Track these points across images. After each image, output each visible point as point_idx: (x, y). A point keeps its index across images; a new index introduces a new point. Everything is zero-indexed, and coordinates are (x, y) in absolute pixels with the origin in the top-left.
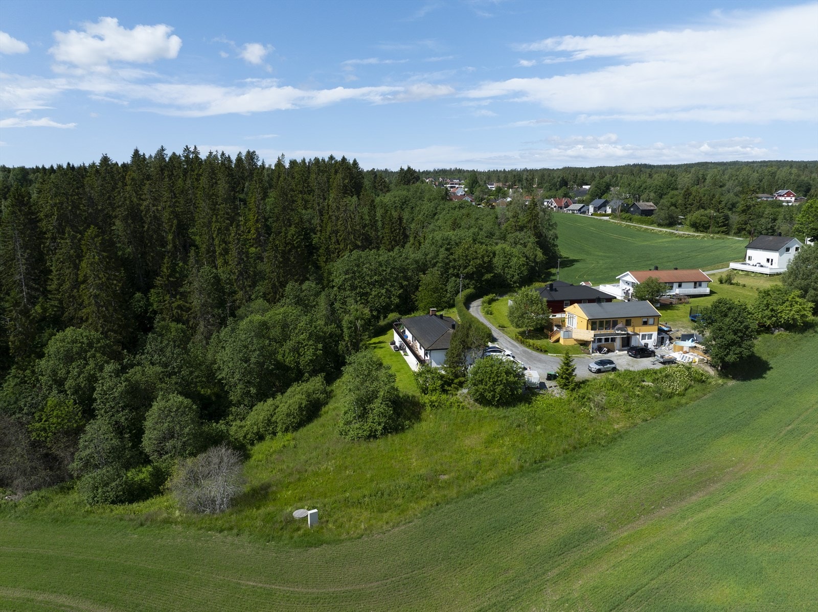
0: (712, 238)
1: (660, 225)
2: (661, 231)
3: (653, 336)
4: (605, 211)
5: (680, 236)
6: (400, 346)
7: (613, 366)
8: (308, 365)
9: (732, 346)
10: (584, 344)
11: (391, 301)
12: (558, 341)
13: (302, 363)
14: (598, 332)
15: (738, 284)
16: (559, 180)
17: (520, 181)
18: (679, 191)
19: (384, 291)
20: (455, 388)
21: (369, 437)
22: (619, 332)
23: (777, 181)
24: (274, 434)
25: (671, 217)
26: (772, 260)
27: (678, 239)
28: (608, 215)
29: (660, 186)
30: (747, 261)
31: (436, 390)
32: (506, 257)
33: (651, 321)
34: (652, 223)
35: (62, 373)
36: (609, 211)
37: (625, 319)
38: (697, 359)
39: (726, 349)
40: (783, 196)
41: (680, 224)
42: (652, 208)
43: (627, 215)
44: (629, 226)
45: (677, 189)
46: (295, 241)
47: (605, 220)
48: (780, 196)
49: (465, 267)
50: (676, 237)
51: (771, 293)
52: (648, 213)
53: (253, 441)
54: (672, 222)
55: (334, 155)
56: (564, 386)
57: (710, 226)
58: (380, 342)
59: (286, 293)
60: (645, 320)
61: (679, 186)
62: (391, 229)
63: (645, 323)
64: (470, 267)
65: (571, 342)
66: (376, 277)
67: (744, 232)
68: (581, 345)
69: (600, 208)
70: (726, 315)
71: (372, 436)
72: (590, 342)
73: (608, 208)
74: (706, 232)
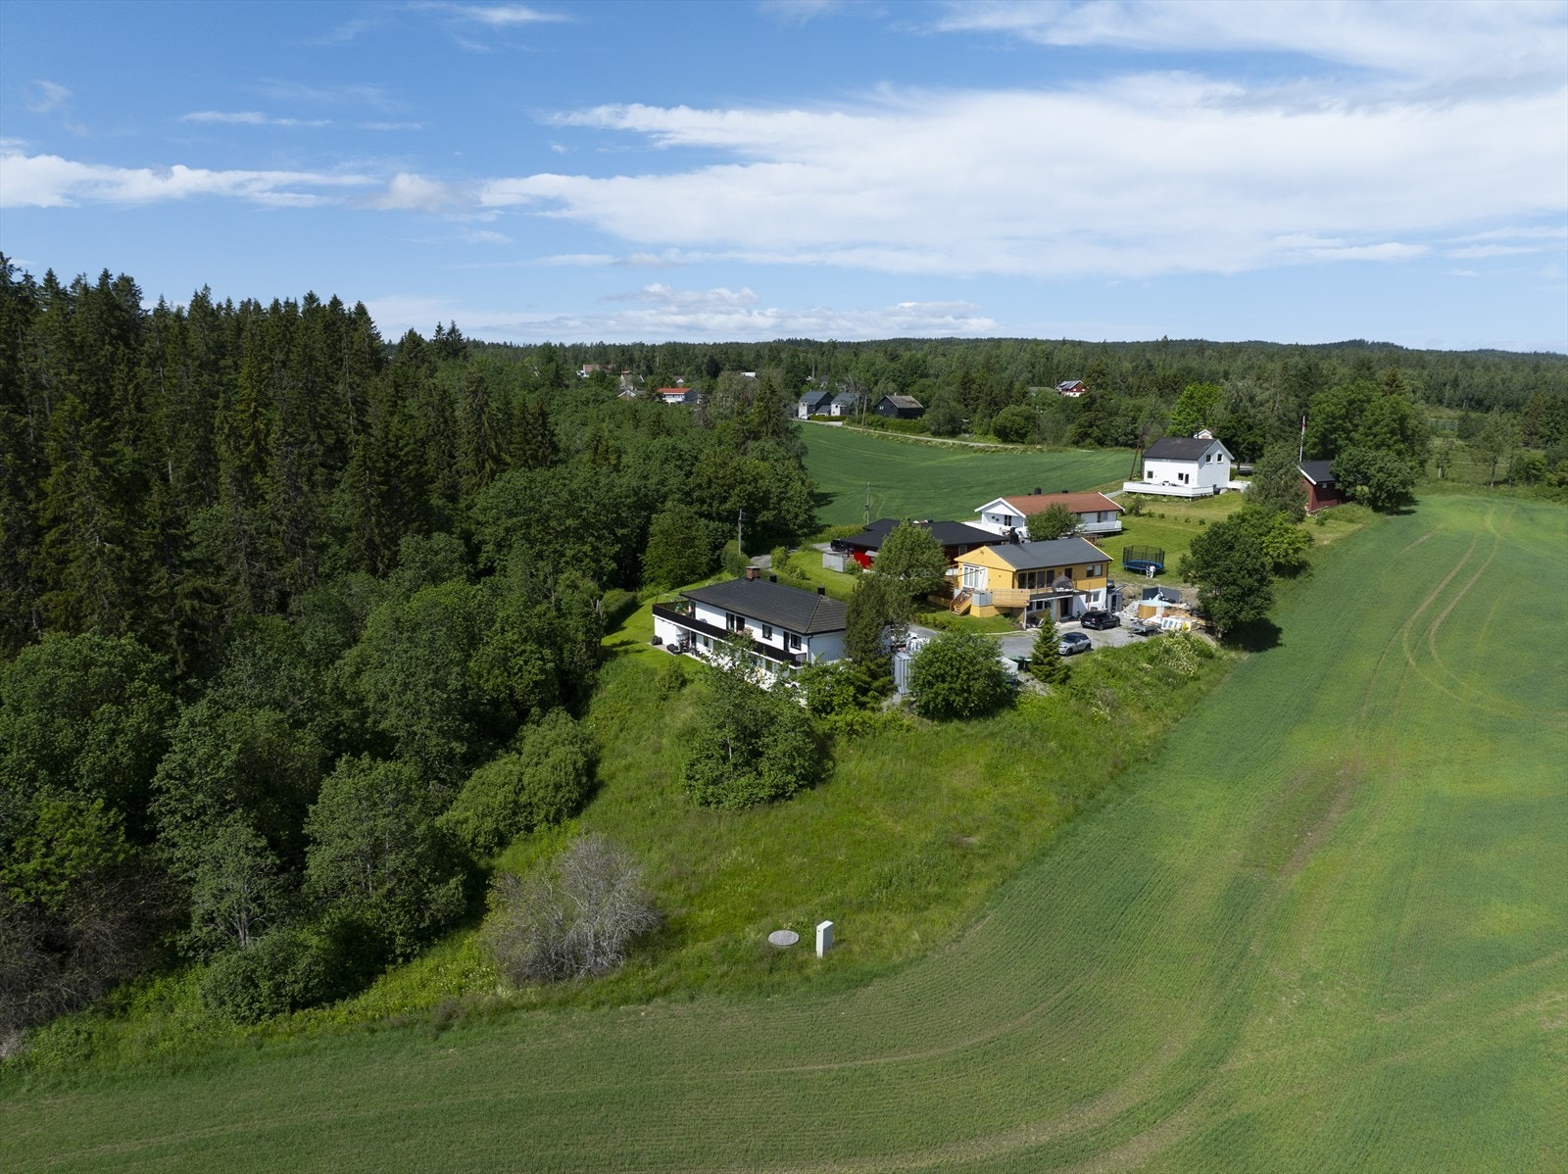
0: (1041, 450)
1: (936, 434)
2: (944, 443)
3: (1100, 596)
4: (830, 412)
5: (982, 450)
6: (681, 645)
7: (1087, 641)
8: (532, 692)
9: (1249, 596)
10: (1010, 613)
11: (602, 568)
12: (967, 612)
13: (519, 689)
14: (1034, 592)
15: (1150, 515)
16: (706, 361)
17: (631, 360)
18: (933, 379)
19: (587, 548)
20: (874, 697)
21: (773, 799)
22: (1061, 589)
23: (1058, 367)
24: (529, 829)
25: (952, 420)
26: (1187, 476)
27: (978, 454)
28: (836, 419)
29: (900, 371)
30: (1146, 479)
31: (845, 704)
32: (780, 481)
33: (1097, 571)
34: (923, 430)
35: (65, 739)
36: (836, 411)
37: (1063, 569)
38: (1189, 624)
39: (1239, 601)
40: (1071, 390)
41: (966, 431)
42: (914, 406)
43: (876, 417)
44: (884, 437)
45: (927, 376)
46: (401, 450)
47: (838, 428)
48: (1067, 390)
49: (724, 500)
50: (975, 452)
51: (1248, 517)
52: (906, 413)
53: (491, 849)
54: (953, 428)
55: (317, 293)
56: (1047, 678)
57: (1027, 432)
58: (623, 643)
59: (402, 558)
60: (1090, 568)
61: (932, 371)
62: (526, 434)
63: (1090, 574)
64: (733, 500)
65: (992, 612)
66: (569, 522)
67: (1088, 441)
68: (1006, 615)
69: (818, 406)
70: (1231, 548)
71: (780, 795)
72: (1020, 610)
73: (833, 406)
74: (1023, 443)
